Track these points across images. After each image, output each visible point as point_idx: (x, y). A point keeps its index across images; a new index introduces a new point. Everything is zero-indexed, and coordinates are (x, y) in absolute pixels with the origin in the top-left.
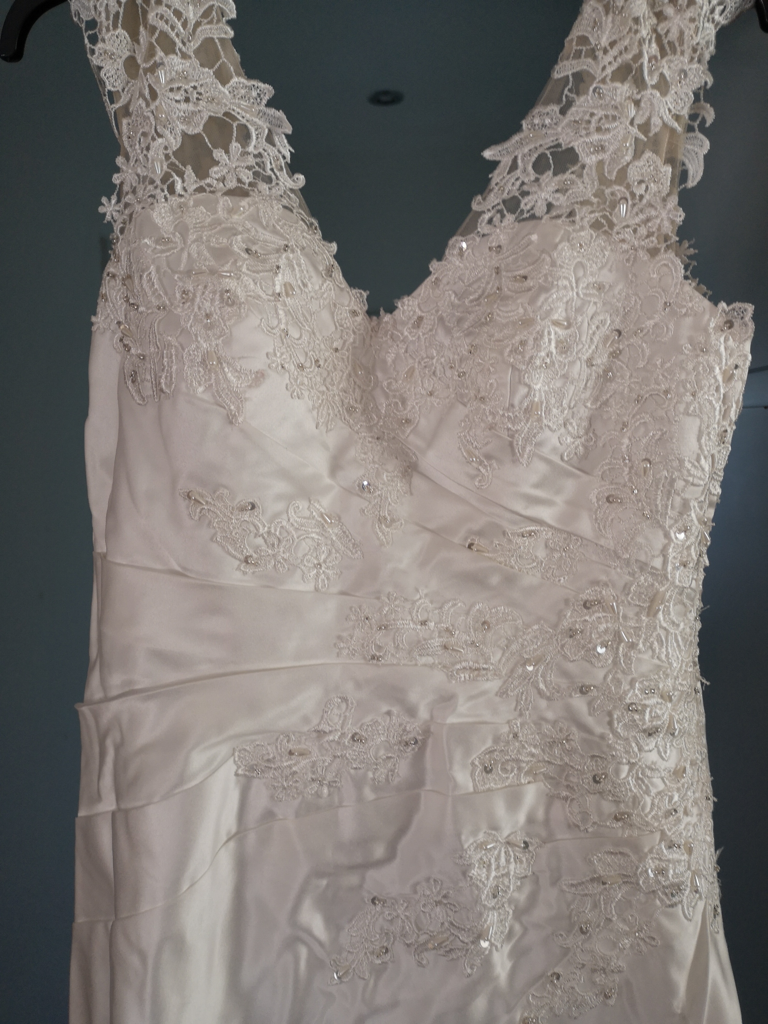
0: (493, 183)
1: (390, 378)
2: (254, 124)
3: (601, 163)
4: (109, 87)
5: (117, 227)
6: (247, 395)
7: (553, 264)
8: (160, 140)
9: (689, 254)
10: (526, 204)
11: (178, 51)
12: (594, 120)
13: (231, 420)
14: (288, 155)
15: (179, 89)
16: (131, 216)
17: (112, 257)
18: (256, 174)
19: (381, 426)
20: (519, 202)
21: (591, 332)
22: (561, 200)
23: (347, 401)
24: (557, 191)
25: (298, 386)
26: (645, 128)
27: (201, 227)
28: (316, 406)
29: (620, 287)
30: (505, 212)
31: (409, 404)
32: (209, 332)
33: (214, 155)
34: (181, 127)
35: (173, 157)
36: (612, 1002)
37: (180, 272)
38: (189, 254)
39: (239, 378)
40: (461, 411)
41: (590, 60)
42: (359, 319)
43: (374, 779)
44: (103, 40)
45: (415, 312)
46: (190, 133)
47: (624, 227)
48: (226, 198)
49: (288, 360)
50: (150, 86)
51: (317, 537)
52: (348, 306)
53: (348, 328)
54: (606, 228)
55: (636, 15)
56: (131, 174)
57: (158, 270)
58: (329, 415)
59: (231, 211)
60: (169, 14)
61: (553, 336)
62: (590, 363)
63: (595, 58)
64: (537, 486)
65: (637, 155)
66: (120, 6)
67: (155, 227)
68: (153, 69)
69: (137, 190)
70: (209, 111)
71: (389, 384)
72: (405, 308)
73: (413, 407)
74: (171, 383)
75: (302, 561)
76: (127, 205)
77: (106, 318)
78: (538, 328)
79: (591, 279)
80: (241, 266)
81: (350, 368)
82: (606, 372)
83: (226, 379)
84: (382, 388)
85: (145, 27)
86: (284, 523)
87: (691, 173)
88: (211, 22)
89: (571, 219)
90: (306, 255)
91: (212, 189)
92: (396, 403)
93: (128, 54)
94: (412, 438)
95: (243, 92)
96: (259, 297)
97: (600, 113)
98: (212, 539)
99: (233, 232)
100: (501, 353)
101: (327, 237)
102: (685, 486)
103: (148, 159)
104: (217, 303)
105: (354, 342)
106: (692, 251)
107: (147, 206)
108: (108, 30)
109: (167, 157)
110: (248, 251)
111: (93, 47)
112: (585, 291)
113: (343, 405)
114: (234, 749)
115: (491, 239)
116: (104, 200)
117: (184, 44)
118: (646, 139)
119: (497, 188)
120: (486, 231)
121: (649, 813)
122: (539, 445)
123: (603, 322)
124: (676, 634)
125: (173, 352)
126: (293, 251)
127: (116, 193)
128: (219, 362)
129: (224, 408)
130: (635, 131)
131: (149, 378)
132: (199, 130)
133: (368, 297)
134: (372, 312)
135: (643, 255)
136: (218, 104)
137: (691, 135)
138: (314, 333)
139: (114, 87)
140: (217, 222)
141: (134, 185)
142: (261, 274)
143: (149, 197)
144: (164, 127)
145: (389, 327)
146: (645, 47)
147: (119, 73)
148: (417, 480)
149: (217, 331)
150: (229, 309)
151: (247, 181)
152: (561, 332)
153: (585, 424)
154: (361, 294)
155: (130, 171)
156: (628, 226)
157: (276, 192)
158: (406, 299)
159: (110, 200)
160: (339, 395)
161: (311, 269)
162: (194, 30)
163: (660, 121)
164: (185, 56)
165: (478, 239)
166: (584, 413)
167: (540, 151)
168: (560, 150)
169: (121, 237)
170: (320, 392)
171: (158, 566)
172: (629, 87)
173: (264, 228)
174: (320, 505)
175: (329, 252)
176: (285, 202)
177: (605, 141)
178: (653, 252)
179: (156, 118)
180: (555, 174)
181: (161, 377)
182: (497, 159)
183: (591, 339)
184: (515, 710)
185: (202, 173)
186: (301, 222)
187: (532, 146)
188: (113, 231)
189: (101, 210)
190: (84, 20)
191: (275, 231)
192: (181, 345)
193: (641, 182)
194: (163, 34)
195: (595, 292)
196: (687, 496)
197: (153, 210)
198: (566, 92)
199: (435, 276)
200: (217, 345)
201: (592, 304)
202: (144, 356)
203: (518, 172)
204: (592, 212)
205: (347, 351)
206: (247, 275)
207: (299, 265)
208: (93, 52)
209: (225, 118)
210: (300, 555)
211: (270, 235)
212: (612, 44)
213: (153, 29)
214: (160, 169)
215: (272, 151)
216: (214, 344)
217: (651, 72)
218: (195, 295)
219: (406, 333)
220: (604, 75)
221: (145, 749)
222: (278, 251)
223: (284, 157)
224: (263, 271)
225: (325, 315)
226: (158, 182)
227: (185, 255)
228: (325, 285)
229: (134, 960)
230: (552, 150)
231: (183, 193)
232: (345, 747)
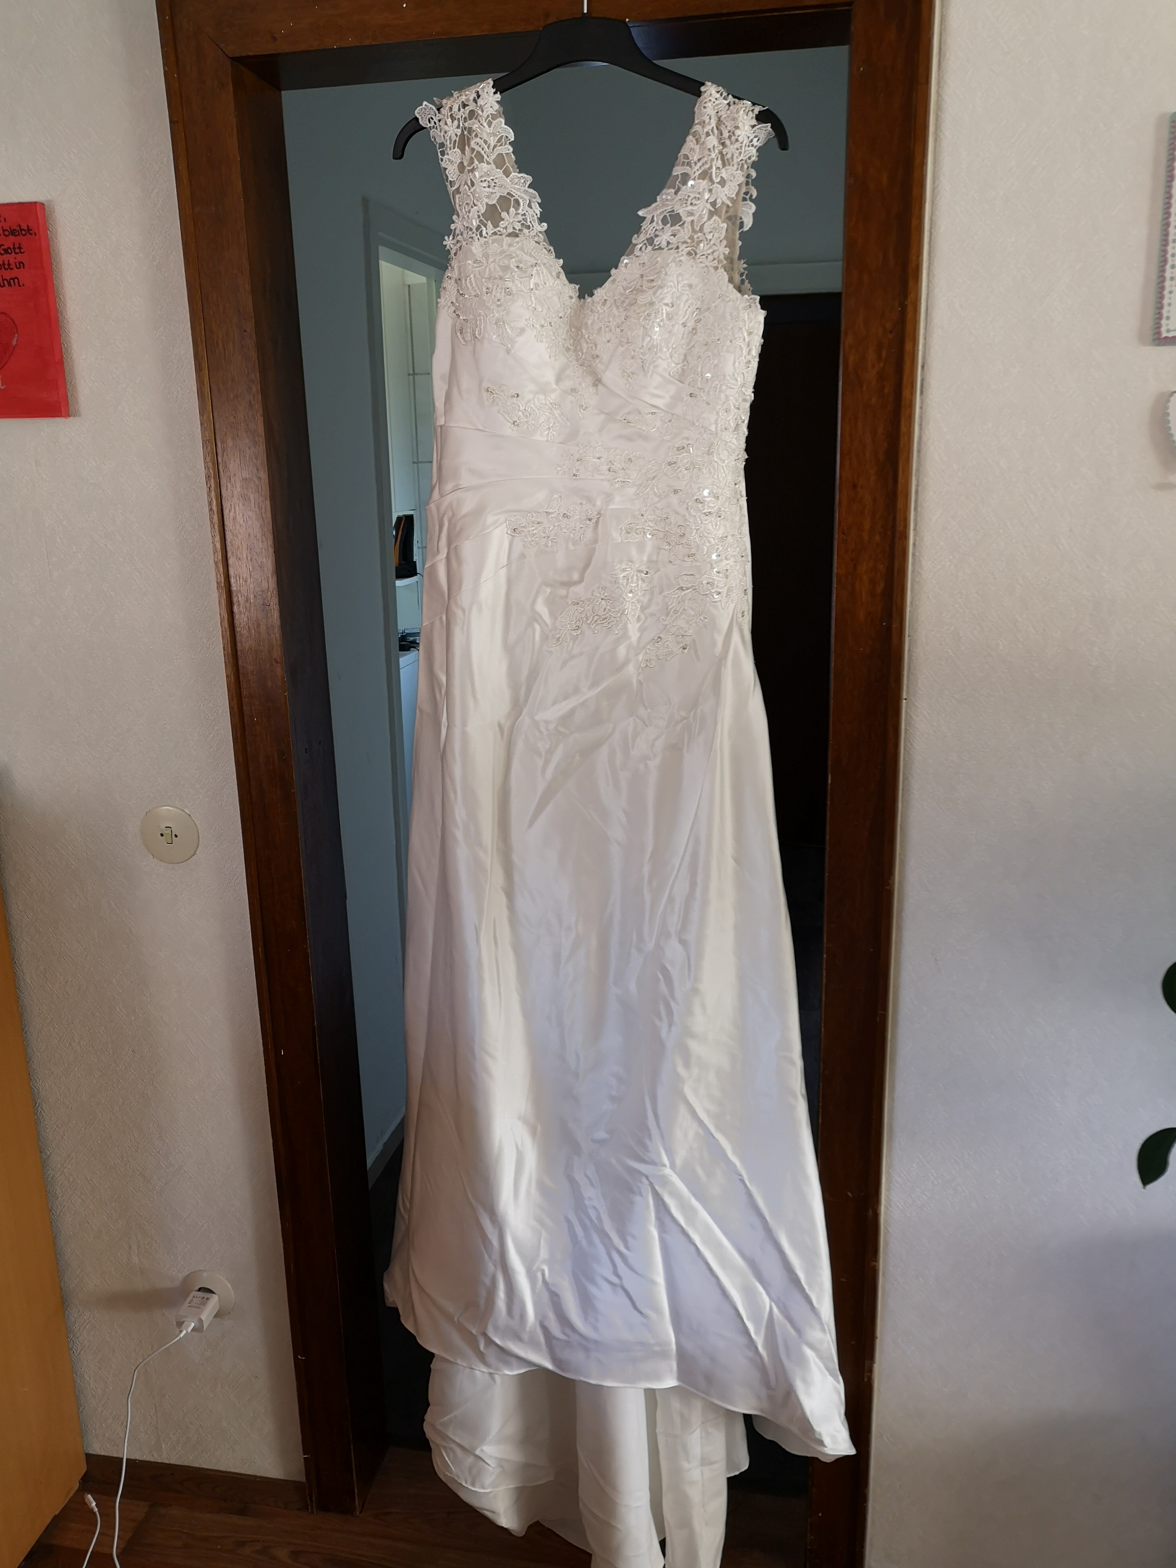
0: (643, 228)
1: (589, 333)
2: (522, 198)
3: (692, 221)
4: (450, 179)
5: (453, 252)
6: (516, 340)
7: (666, 274)
8: (475, 207)
9: (743, 267)
10: (657, 241)
11: (485, 161)
12: (690, 199)
13: (508, 351)
14: (539, 213)
15: (485, 181)
16: (460, 247)
17: (449, 268)
18: (522, 224)
19: (583, 359)
20: (654, 240)
21: (685, 309)
22: (673, 240)
23: (566, 345)
24: (672, 235)
25: (541, 336)
26: (714, 204)
27: (495, 254)
28: (550, 346)
29: (700, 286)
30: (648, 245)
31: (599, 347)
32: (499, 308)
33: (502, 216)
34: (486, 200)
35: (481, 217)
36: (686, 651)
37: (486, 278)
38: (490, 269)
39: (512, 331)
40: (621, 349)
41: (688, 167)
42: (574, 300)
43: (573, 538)
44: (448, 154)
45: (603, 297)
46: (490, 203)
47: (701, 256)
48: (507, 238)
49: (536, 322)
50: (471, 179)
51: (548, 414)
52: (568, 294)
53: (567, 306)
54: (694, 255)
55: (709, 147)
56: (460, 224)
57: (475, 277)
58: (556, 351)
59: (510, 245)
60: (481, 142)
61: (664, 311)
62: (684, 325)
63: (691, 167)
64: (656, 388)
65: (709, 219)
66: (457, 137)
67: (474, 255)
68: (472, 170)
69: (464, 233)
70: (500, 192)
71: (589, 336)
72: (599, 294)
73: (600, 349)
74: (481, 334)
75: (541, 425)
76: (458, 241)
77: (445, 300)
78: (657, 307)
79: (686, 282)
80: (514, 275)
81: (568, 327)
82: (693, 329)
83: (507, 332)
84: (585, 339)
85: (469, 147)
86: (532, 406)
87: (745, 224)
88: (501, 145)
89: (677, 250)
90: (547, 268)
91: (500, 233)
92: (592, 347)
93: (460, 161)
94: (599, 365)
95: (517, 180)
96: (522, 291)
97: (692, 196)
98: (499, 412)
99: (510, 257)
100: (639, 320)
101: (558, 257)
102: (726, 389)
103: (469, 218)
104: (503, 294)
105: (571, 313)
106: (745, 266)
107: (469, 243)
108: (450, 149)
109: (479, 217)
110: (518, 267)
111: (442, 158)
112: (682, 288)
113: (564, 347)
114: (506, 520)
115: (640, 258)
116: (446, 238)
117: (488, 157)
118: (713, 210)
119: (644, 231)
120: (638, 254)
121: (705, 555)
122: (656, 367)
123: (692, 304)
124: (723, 466)
125: (482, 318)
126: (539, 266)
127: (452, 234)
128: (504, 323)
129: (505, 346)
130: (709, 206)
131: (469, 331)
132: (494, 202)
133: (579, 288)
134: (581, 296)
135: (712, 270)
136: (505, 188)
137: (745, 202)
138: (549, 309)
139: (452, 178)
140: (503, 252)
141: (462, 230)
142: (524, 279)
143: (470, 238)
144: (478, 201)
145: (590, 304)
146: (714, 163)
147: (455, 171)
148: (600, 387)
149: (502, 308)
150: (509, 297)
151: (518, 228)
152: (668, 309)
153: (682, 357)
154: (575, 287)
155: (459, 223)
156: (703, 255)
157: (533, 233)
158: (599, 290)
159: (449, 238)
160: (562, 342)
161: (549, 275)
162: (493, 150)
163: (721, 200)
164: (488, 163)
165: (634, 258)
166: (682, 351)
167: (665, 213)
168: (673, 213)
169: (454, 257)
170: (551, 339)
171: (473, 428)
172: (708, 182)
173: (526, 254)
174: (550, 398)
175: (558, 265)
176: (536, 239)
177: (694, 210)
178: (716, 268)
179: (473, 196)
180: (672, 226)
181: (475, 330)
182: (645, 216)
183: (686, 313)
184: (643, 503)
185: (496, 225)
186: (544, 250)
187: (661, 210)
188: (450, 254)
189: (445, 243)
190: (438, 142)
191: (531, 255)
192: (486, 315)
193: (710, 232)
194: (478, 152)
195: (687, 288)
196: (728, 394)
197: (472, 245)
198: (677, 183)
199: (614, 277)
200: (503, 315)
201: (685, 295)
202: (467, 320)
203: (654, 224)
204: (687, 247)
205: (567, 318)
206: (517, 279)
207: (543, 273)
208: (442, 160)
209: (507, 196)
210: (540, 422)
211: (529, 257)
212: (699, 160)
213: (473, 150)
214: (475, 223)
215: (530, 211)
216: (501, 314)
217: (717, 176)
218: (492, 290)
219: (599, 308)
220: (695, 176)
221: (464, 516)
222: (532, 266)
223: (537, 215)
224: (525, 277)
225: (555, 299)
226: (474, 230)
227: (488, 269)
228: (556, 283)
229: (459, 613)
230: (669, 214)
231: (486, 236)
232: (560, 521)
